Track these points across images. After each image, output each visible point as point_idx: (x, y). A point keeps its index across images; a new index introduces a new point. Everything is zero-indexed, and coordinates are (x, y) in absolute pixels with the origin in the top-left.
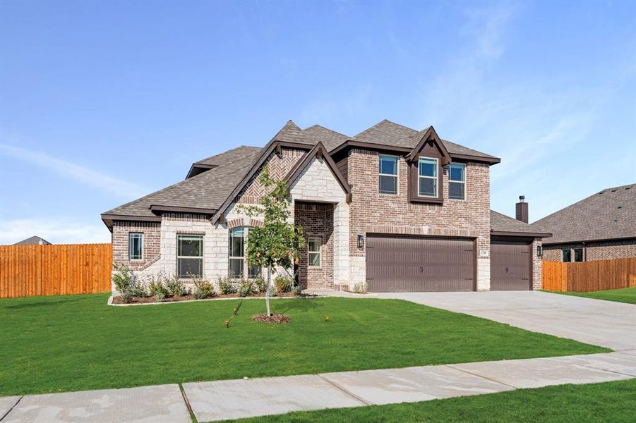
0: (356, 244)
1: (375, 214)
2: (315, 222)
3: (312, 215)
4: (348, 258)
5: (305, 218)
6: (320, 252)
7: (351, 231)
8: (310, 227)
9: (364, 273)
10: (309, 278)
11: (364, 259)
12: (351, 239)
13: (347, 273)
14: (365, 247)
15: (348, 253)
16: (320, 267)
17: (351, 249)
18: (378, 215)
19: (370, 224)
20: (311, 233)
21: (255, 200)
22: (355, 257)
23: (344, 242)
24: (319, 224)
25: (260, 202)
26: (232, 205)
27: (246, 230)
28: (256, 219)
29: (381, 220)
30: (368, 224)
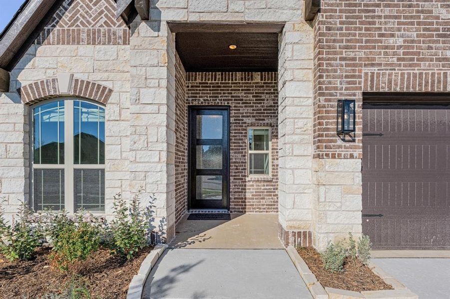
0: (332, 124)
1: (391, 41)
2: (259, 100)
3: (254, 90)
4: (310, 163)
5: (242, 94)
6: (270, 152)
7: (320, 91)
8: (250, 110)
9: (356, 202)
10: (248, 195)
11: (357, 164)
12: (320, 114)
13: (307, 200)
14: (359, 131)
15: (311, 150)
16: (270, 176)
17: (320, 140)
18: (400, 42)
19: (375, 69)
20: (253, 120)
21: (84, 36)
22: (329, 161)
23: (300, 123)
24: (266, 103)
25: (93, 39)
26: (30, 50)
27: (69, 104)
28: (85, 78)
29: (410, 57)
30: (369, 70)
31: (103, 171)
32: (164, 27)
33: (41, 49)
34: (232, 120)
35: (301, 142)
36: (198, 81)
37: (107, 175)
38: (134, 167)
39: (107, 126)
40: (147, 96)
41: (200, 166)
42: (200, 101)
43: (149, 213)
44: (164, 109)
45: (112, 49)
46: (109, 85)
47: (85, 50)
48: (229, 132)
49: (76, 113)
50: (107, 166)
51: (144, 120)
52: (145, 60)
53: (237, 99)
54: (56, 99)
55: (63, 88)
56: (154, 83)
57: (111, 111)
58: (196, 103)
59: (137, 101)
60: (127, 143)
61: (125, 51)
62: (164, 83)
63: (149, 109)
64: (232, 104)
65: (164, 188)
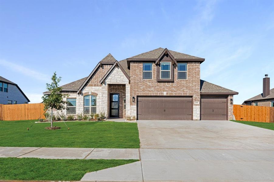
5: (122, 91)
8: (124, 94)
10: (124, 114)
11: (136, 106)
12: (130, 99)
13: (129, 112)
14: (136, 101)
17: (131, 103)
18: (142, 88)
19: (138, 92)
20: (125, 97)
21: (93, 85)
22: (132, 106)
23: (128, 100)
25: (95, 86)
26: (84, 87)
27: (90, 96)
28: (93, 92)
29: (144, 90)
30: (137, 92)
31: (96, 107)
32: (107, 84)
33: (86, 87)
34: (120, 97)
35: (128, 103)
36: (112, 87)
37: (97, 108)
38: (102, 107)
39: (97, 100)
40: (104, 95)
41: (112, 107)
42: (112, 92)
43: (104, 114)
44: (107, 97)
45: (98, 87)
46: (97, 93)
47: (93, 87)
48: (119, 99)
49: (92, 97)
50: (97, 106)
51: (104, 99)
52: (104, 90)
53: (121, 92)
54: (89, 95)
55: (90, 94)
56: (105, 93)
57: (97, 97)
58: (111, 93)
59: (102, 96)
60: (101, 103)
61: (101, 88)
62: (107, 93)
63: (104, 97)
64: (120, 93)
65: (106, 110)
